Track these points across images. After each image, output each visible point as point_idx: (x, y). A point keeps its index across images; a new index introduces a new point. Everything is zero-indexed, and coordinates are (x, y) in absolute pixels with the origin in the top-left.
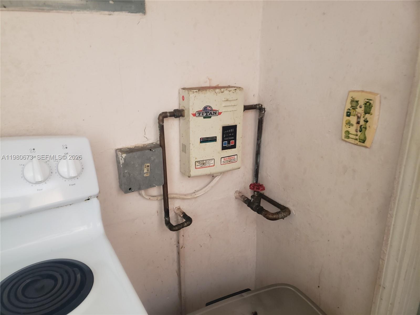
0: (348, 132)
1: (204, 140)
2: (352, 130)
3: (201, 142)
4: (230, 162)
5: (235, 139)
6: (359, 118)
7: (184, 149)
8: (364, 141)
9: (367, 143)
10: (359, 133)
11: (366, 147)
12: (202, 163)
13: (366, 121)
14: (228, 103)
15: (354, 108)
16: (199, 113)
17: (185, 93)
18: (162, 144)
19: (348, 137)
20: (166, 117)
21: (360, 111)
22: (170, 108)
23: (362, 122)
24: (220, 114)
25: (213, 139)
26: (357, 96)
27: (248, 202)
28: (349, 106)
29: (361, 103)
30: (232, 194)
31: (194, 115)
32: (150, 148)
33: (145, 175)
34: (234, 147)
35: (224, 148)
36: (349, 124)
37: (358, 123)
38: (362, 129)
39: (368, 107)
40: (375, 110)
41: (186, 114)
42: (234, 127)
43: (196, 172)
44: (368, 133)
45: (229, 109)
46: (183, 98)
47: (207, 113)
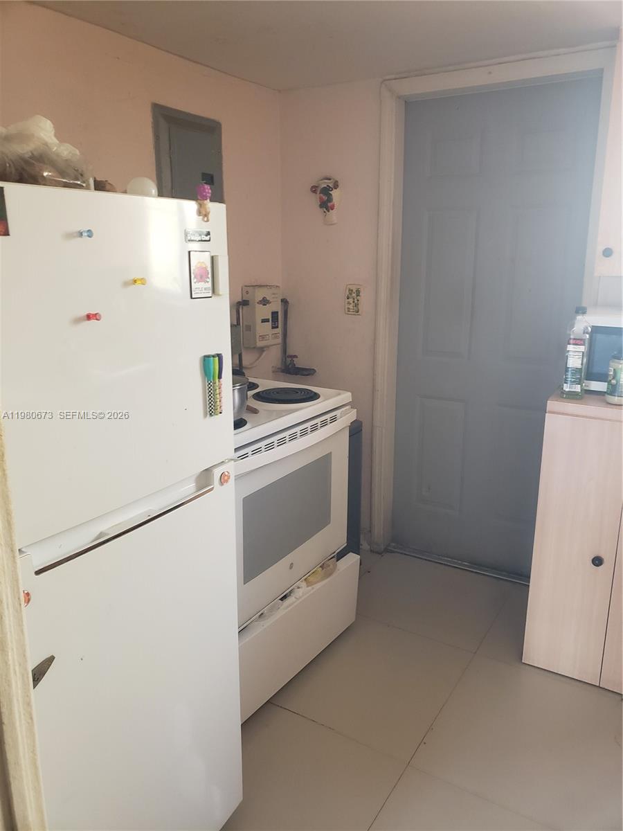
0: (349, 308)
1: (264, 321)
2: (351, 307)
3: (262, 322)
4: (274, 338)
5: (277, 322)
6: (354, 299)
7: (248, 328)
8: (358, 312)
9: (360, 312)
10: (355, 308)
11: (359, 315)
12: (263, 337)
13: (358, 300)
14: (273, 296)
15: (351, 294)
16: (260, 302)
17: (248, 289)
18: (239, 323)
19: (349, 311)
20: (240, 305)
21: (354, 295)
22: (241, 300)
23: (356, 302)
24: (271, 303)
25: (267, 321)
26: (351, 287)
27: (286, 371)
28: (348, 293)
29: (354, 291)
30: (270, 369)
34: (277, 327)
35: (273, 328)
36: (349, 303)
37: (354, 302)
38: (356, 305)
39: (358, 293)
40: (362, 294)
41: (251, 303)
42: (277, 312)
43: (260, 344)
44: (360, 307)
45: (275, 299)
46: (247, 292)
47: (265, 302)
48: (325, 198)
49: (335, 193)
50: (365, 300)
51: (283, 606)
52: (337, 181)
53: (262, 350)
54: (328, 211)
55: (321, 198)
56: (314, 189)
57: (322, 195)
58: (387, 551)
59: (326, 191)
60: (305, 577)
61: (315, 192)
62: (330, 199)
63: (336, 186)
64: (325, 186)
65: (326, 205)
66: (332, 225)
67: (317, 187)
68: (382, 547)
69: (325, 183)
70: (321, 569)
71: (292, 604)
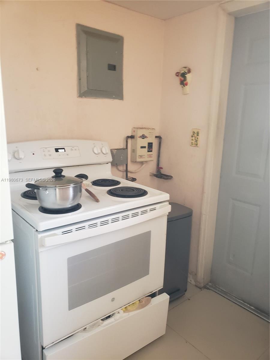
0: (192, 143)
1: (142, 147)
2: (193, 142)
3: (141, 148)
4: (150, 157)
5: (152, 148)
6: (195, 137)
7: (134, 151)
8: (197, 145)
10: (196, 143)
11: (198, 147)
12: (141, 156)
14: (150, 134)
15: (194, 134)
16: (140, 137)
17: (135, 129)
18: (127, 148)
19: (192, 144)
20: (128, 138)
21: (196, 135)
22: (130, 135)
23: (196, 139)
24: (147, 137)
25: (145, 147)
26: (194, 131)
27: (156, 176)
28: (192, 134)
29: (196, 133)
30: (149, 174)
31: (139, 137)
32: (124, 149)
33: (121, 159)
34: (151, 151)
35: (148, 151)
36: (192, 140)
37: (195, 139)
38: (196, 141)
39: (198, 134)
40: (200, 134)
41: (135, 137)
42: (152, 143)
43: (139, 160)
44: (198, 142)
45: (150, 136)
46: (134, 131)
47: (143, 137)
48: (183, 79)
49: (188, 76)
50: (202, 138)
51: (102, 325)
52: (190, 69)
53: (142, 163)
54: (184, 86)
55: (181, 79)
56: (177, 74)
57: (181, 77)
58: (205, 287)
59: (183, 75)
60: (126, 306)
61: (177, 76)
62: (185, 79)
63: (189, 71)
64: (183, 72)
65: (183, 83)
66: (187, 94)
67: (179, 73)
68: (202, 285)
69: (183, 70)
70: (139, 302)
71: (112, 322)
